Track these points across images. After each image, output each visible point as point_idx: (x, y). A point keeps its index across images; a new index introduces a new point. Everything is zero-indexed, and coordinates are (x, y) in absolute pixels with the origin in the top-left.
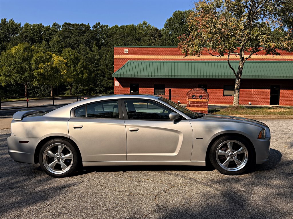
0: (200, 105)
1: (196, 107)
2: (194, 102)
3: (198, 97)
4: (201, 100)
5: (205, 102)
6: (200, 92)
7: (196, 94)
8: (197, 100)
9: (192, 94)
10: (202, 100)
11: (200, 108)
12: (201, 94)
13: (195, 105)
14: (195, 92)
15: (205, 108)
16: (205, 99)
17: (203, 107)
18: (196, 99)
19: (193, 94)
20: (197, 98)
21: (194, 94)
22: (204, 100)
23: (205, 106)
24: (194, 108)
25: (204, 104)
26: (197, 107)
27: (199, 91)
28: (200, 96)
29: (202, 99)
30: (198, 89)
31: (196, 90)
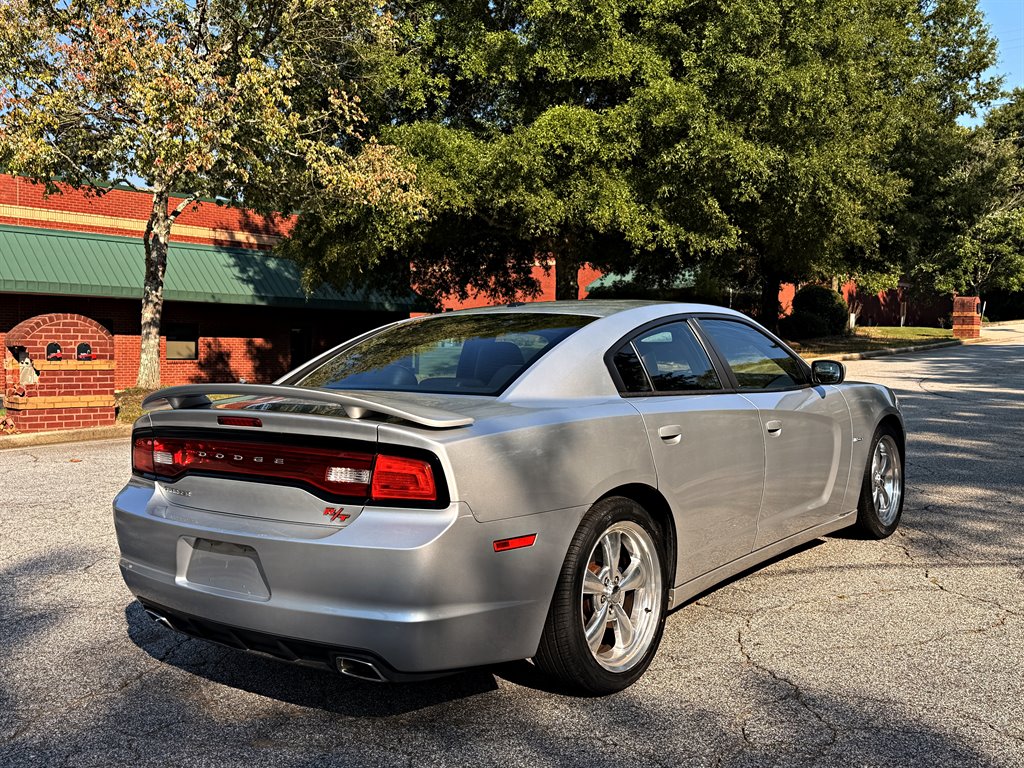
0: (83, 386)
1: (65, 394)
2: (54, 372)
3: (73, 350)
4: (88, 365)
5: (102, 372)
6: (79, 331)
7: (64, 337)
8: (72, 364)
9: (46, 337)
10: (89, 362)
11: (83, 398)
12: (86, 341)
13: (59, 387)
14: (57, 330)
15: (105, 397)
16: (103, 361)
17: (96, 393)
18: (63, 362)
19: (50, 341)
20: (70, 357)
21: (55, 337)
22: (97, 362)
23: (105, 386)
24: (60, 398)
25: (99, 380)
26: (71, 394)
27: (76, 324)
28: (83, 348)
29: (89, 358)
30: (72, 318)
31: (64, 324)
